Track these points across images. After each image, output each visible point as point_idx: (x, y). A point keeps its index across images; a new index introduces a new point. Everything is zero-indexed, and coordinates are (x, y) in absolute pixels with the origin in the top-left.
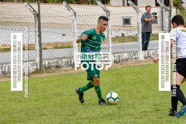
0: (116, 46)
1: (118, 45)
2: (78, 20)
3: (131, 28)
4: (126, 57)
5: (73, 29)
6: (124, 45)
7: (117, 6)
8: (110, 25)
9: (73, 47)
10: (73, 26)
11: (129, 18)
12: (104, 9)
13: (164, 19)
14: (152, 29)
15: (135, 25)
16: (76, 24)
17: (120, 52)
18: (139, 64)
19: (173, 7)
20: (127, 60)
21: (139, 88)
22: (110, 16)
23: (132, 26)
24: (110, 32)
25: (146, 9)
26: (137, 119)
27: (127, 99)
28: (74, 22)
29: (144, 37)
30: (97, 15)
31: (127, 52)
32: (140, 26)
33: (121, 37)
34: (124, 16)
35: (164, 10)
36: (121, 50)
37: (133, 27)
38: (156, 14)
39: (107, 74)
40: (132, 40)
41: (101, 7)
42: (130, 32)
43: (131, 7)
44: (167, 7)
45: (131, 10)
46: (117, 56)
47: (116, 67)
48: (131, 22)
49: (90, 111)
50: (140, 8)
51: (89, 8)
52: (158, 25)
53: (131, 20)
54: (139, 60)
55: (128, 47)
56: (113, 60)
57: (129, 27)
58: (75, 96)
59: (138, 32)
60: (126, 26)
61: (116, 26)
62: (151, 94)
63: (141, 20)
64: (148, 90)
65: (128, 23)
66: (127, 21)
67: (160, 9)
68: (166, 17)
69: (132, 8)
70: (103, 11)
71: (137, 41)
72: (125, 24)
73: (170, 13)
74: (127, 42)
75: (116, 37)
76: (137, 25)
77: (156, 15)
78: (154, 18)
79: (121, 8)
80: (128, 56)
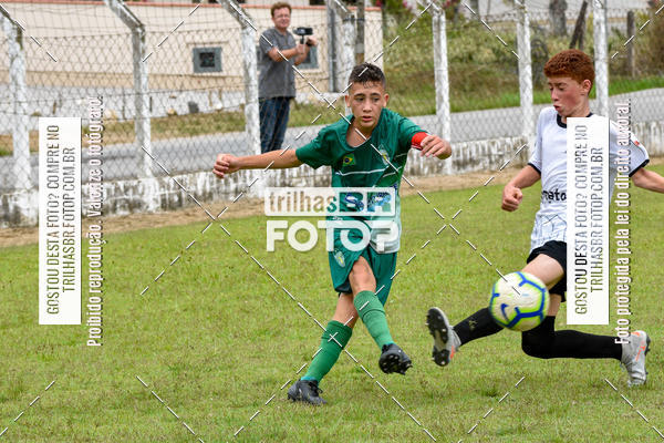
0: (169, 146)
1: (177, 145)
2: (30, 54)
3: (221, 82)
4: (204, 186)
5: (12, 88)
6: (198, 142)
7: (172, 6)
8: (147, 71)
9: (11, 154)
10: (14, 78)
11: (215, 46)
12: (123, 16)
13: (339, 49)
14: (297, 86)
15: (234, 73)
16: (23, 68)
17: (181, 168)
18: (250, 213)
19: (372, 8)
20: (208, 196)
21: (249, 297)
22: (147, 39)
23: (224, 78)
24: (146, 98)
25: (273, 14)
26: (241, 410)
27: (207, 337)
28: (17, 62)
29: (268, 115)
30: (97, 38)
31: (206, 171)
32: (254, 73)
33: (186, 115)
34: (197, 39)
35: (338, 19)
36: (185, 164)
37: (228, 81)
38: (309, 31)
39: (135, 247)
40: (224, 125)
41: (114, 10)
42: (221, 99)
43: (222, 7)
44: (350, 7)
45: (220, 17)
46: (172, 186)
47: (167, 224)
48: (223, 61)
49: (72, 384)
50: (252, 12)
51: (71, 11)
52: (318, 71)
53: (222, 55)
54: (250, 196)
55: (211, 151)
56: (159, 200)
57: (216, 78)
58: (21, 329)
59: (248, 98)
60: (205, 74)
61: (168, 76)
62: (292, 318)
63: (258, 53)
64: (281, 305)
65: (213, 65)
66: (207, 59)
67: (324, 13)
68: (347, 44)
69: (225, 11)
70: (120, 22)
71: (244, 129)
72: (202, 69)
73: (358, 29)
74: (206, 132)
75: (170, 115)
76: (242, 73)
77: (311, 37)
78: (304, 46)
79: (186, 12)
80: (212, 184)
